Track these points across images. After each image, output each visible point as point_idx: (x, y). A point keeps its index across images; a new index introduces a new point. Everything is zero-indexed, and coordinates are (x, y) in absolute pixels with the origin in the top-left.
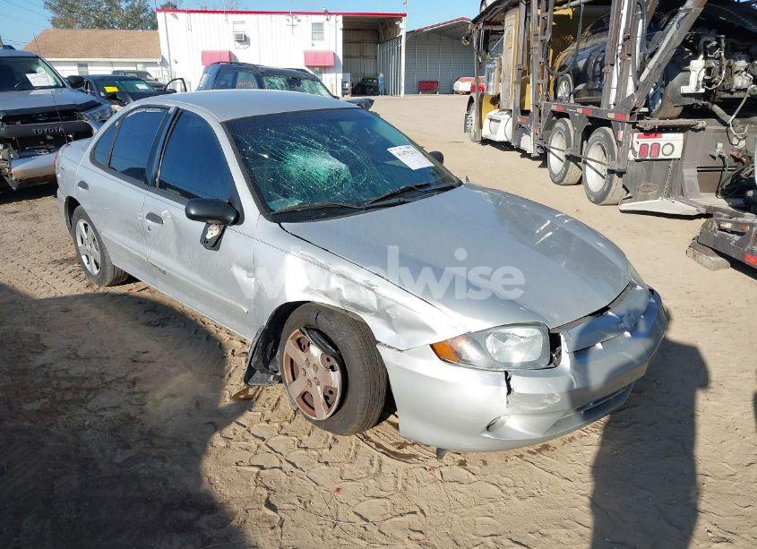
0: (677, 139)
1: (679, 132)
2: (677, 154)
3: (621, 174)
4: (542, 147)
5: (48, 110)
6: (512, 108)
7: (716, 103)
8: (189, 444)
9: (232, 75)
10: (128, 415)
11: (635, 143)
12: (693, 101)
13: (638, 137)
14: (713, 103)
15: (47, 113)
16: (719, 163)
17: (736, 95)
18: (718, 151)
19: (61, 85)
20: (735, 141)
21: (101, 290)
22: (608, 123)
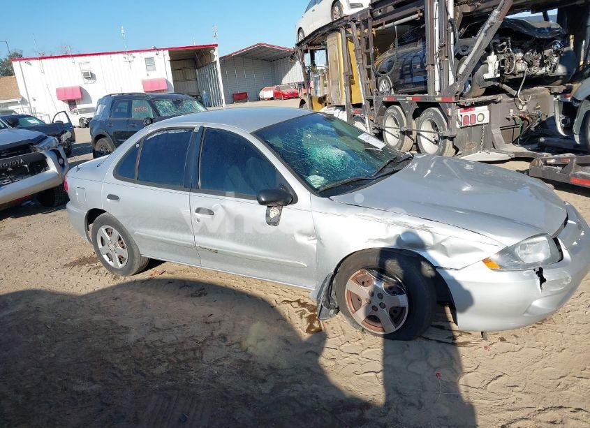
0: (484, 109)
1: (485, 105)
2: (486, 120)
3: (452, 139)
4: (376, 128)
5: (9, 147)
6: (344, 103)
7: (505, 83)
8: (308, 369)
9: (126, 104)
10: (241, 360)
11: (460, 117)
12: (492, 83)
13: (461, 112)
14: (502, 83)
15: (7, 149)
16: (512, 122)
17: (518, 76)
18: (511, 114)
19: (3, 126)
20: (520, 107)
21: (128, 279)
22: (436, 105)
